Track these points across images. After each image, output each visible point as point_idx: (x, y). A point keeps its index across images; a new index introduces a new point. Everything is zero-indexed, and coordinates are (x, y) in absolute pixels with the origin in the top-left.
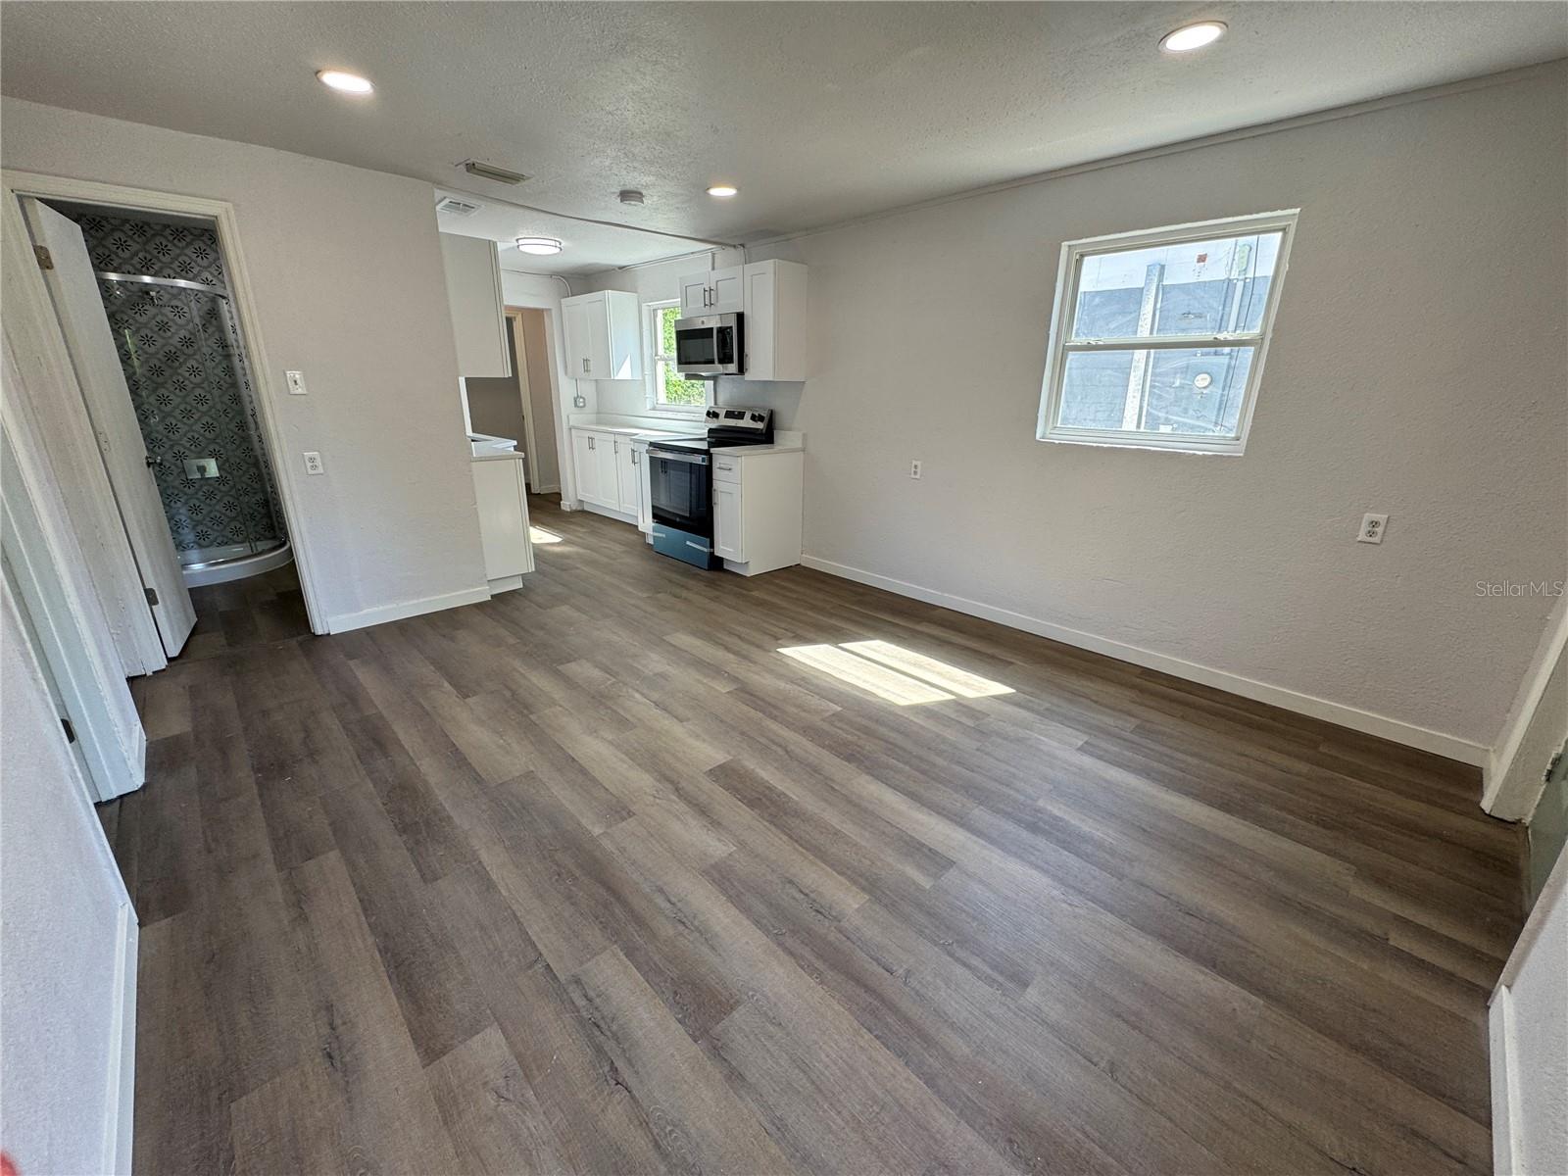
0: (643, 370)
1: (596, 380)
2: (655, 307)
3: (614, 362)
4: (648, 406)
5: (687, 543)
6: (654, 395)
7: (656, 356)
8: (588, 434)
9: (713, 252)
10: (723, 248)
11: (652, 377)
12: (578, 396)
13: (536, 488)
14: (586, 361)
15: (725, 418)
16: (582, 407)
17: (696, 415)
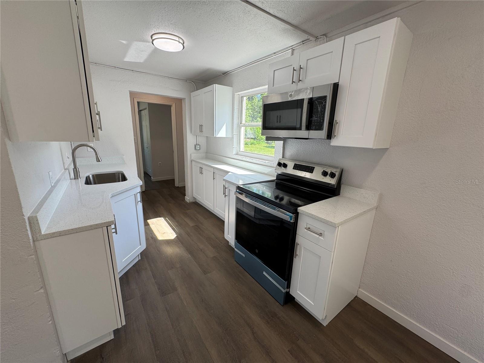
0: (232, 132)
1: (207, 137)
2: (242, 95)
3: (216, 127)
4: (234, 152)
5: (264, 273)
6: (238, 146)
7: (240, 124)
8: (200, 165)
9: (293, 49)
10: (303, 43)
11: (238, 136)
12: (197, 144)
13: (177, 184)
14: (201, 126)
15: (293, 169)
16: (198, 150)
17: (267, 162)
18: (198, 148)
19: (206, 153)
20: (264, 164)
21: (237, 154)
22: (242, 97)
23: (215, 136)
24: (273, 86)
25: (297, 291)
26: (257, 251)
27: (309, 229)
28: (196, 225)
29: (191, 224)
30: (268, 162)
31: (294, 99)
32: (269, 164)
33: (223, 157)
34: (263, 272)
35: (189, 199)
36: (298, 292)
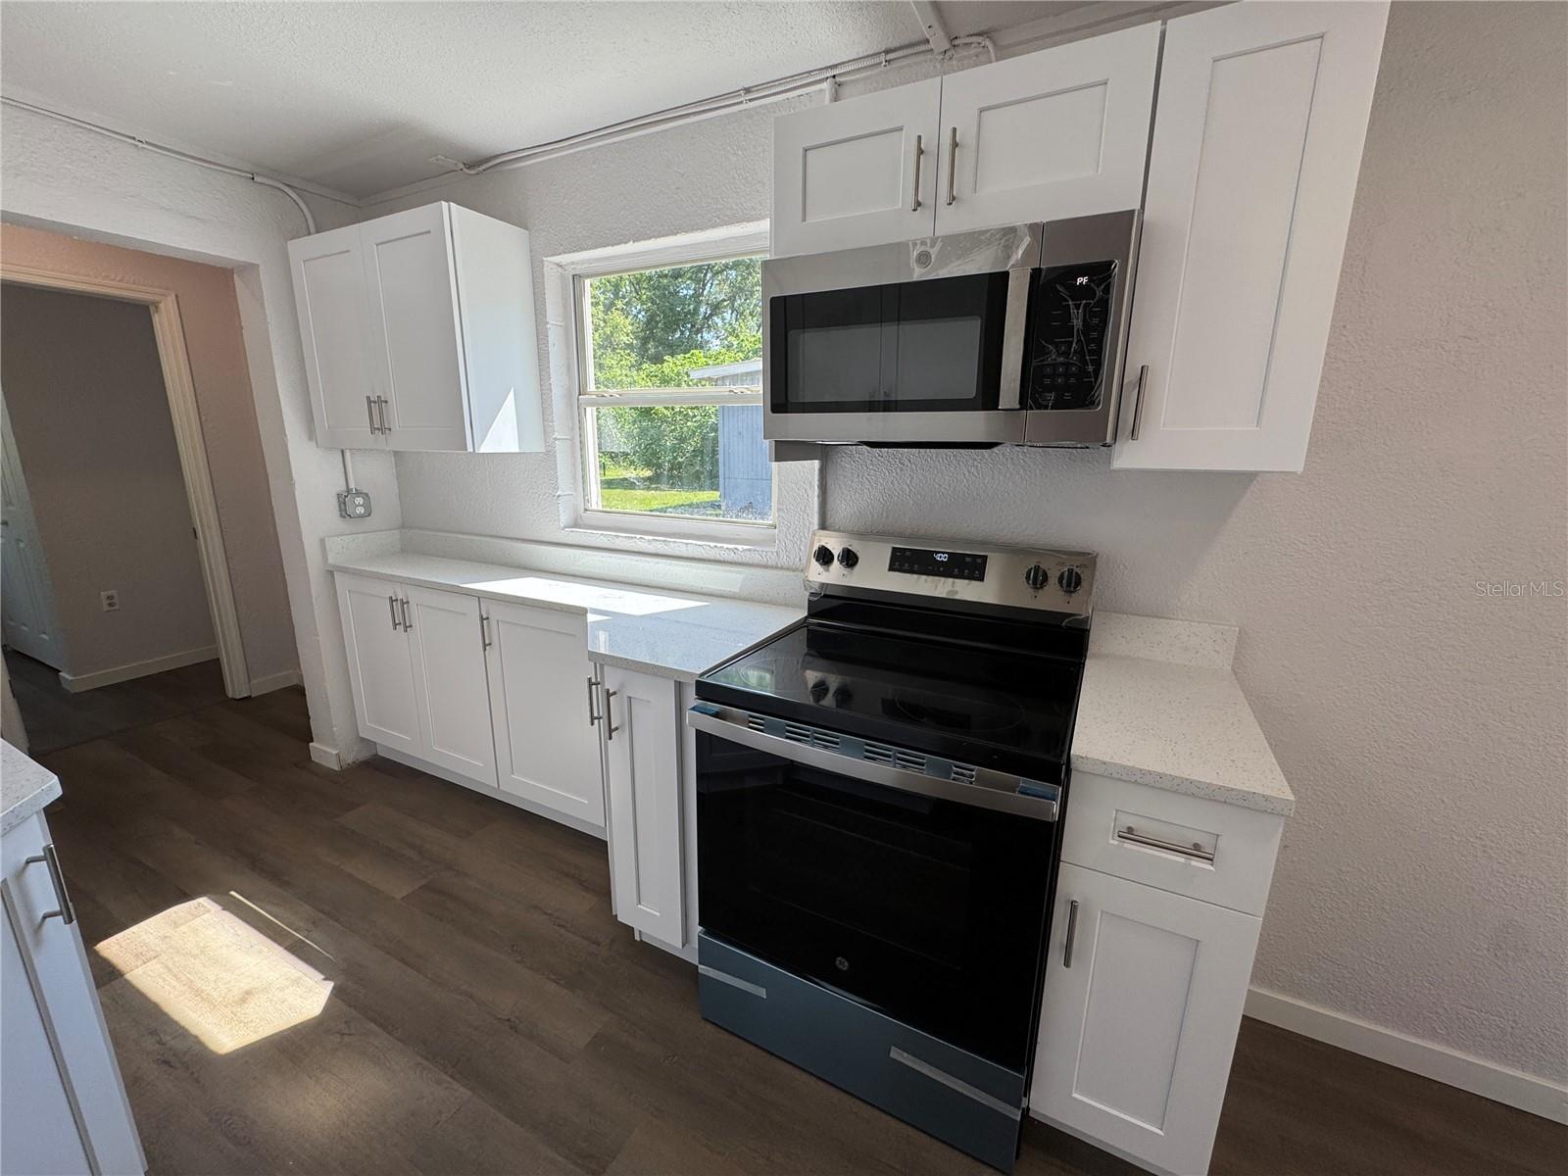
0: (547, 431)
1: (395, 452)
2: (575, 267)
3: (473, 407)
4: (564, 518)
5: (893, 1055)
6: (575, 490)
7: (580, 394)
8: (388, 591)
9: (838, 79)
10: (891, 56)
11: (573, 446)
12: (349, 491)
13: (237, 685)
14: (377, 405)
15: (890, 570)
16: (360, 516)
17: (740, 547)
18: (360, 510)
19: (403, 526)
20: (731, 557)
21: (576, 524)
22: (577, 278)
23: (470, 449)
24: (804, 220)
25: (1071, 1093)
26: (842, 964)
27: (1129, 834)
28: (424, 882)
29: (398, 887)
30: (746, 547)
31: (944, 273)
32: (756, 558)
33: (504, 542)
34: (890, 1051)
35: (338, 755)
36: (1075, 1095)
